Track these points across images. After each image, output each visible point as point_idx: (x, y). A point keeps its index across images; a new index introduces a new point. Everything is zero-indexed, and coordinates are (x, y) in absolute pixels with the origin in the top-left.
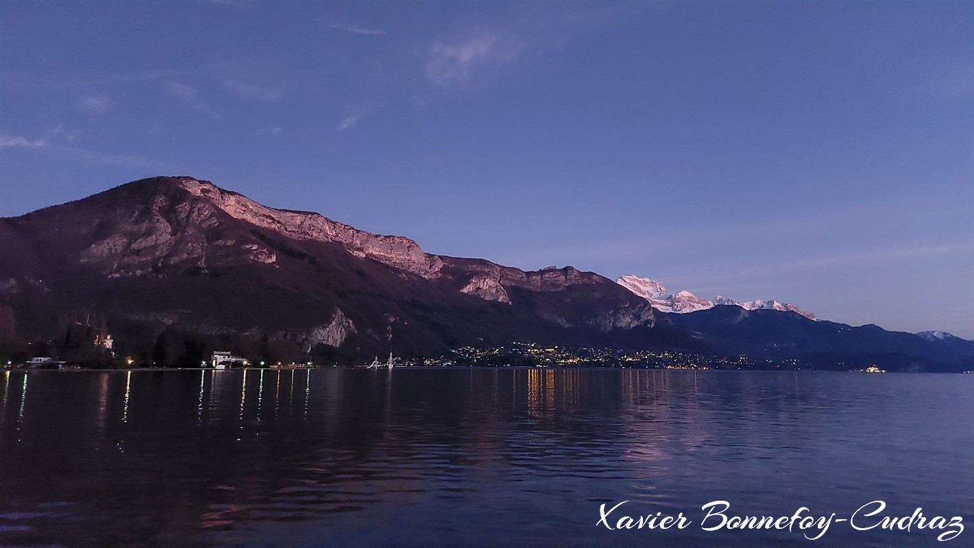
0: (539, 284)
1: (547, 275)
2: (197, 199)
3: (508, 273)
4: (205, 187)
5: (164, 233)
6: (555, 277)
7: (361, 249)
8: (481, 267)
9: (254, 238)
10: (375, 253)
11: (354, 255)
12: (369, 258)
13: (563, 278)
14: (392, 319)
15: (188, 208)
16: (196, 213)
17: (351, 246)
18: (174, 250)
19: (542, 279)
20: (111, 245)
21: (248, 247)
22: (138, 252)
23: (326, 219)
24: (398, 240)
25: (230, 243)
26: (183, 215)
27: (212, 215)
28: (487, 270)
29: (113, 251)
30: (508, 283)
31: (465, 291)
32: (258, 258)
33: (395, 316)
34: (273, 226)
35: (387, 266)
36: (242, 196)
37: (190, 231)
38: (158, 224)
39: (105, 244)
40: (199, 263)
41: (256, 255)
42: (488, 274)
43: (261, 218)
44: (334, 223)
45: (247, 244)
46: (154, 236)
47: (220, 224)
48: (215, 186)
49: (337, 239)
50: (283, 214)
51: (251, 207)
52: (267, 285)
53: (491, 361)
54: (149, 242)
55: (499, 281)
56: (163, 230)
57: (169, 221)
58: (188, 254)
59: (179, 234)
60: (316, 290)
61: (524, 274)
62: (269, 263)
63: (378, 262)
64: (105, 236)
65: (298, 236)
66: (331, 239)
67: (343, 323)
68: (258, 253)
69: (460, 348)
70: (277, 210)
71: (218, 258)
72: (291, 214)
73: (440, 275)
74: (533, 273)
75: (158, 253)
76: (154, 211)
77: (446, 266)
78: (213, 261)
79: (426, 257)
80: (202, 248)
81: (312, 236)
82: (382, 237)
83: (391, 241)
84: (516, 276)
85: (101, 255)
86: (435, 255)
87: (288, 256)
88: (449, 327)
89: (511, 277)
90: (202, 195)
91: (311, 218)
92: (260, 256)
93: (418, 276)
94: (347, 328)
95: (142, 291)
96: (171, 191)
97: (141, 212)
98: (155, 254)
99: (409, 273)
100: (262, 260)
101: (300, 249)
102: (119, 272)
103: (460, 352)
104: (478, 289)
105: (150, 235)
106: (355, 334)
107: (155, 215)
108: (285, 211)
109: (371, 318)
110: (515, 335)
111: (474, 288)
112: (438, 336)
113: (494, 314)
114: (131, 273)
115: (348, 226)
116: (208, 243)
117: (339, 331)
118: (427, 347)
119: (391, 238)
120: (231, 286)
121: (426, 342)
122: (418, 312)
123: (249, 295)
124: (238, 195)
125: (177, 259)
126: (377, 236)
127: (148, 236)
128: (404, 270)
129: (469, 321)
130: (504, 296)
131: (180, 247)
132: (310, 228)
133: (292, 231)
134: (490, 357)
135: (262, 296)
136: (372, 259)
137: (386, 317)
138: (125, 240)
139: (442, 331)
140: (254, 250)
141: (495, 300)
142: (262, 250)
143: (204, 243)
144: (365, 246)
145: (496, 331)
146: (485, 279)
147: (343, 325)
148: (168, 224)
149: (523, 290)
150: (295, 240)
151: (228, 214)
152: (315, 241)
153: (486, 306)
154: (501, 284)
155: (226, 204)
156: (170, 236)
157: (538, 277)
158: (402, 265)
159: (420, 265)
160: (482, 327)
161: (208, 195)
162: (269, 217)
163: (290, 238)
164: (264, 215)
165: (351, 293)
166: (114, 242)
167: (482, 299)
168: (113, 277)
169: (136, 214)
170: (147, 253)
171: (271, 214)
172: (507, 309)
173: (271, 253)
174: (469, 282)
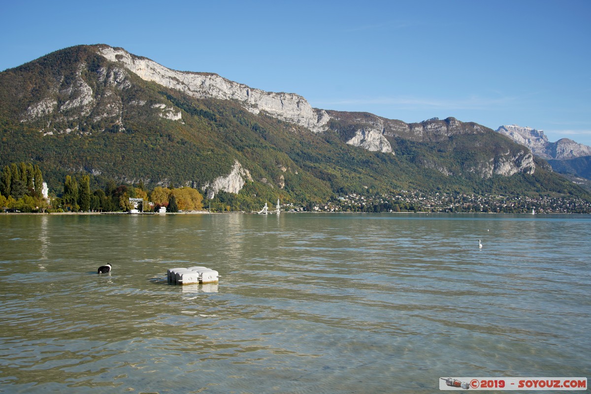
0: (421, 135)
1: (429, 127)
2: (111, 66)
3: (391, 125)
4: (118, 54)
5: (87, 96)
6: (437, 128)
7: (255, 106)
8: (366, 120)
9: (162, 98)
10: (267, 109)
11: (250, 111)
12: (264, 115)
13: (444, 128)
14: (284, 170)
15: (105, 72)
16: (112, 78)
17: (246, 103)
18: (95, 111)
19: (424, 130)
20: (44, 106)
21: (157, 106)
22: (67, 113)
23: (224, 78)
24: (288, 97)
25: (142, 103)
26: (102, 79)
27: (126, 79)
28: (371, 123)
30: (391, 135)
31: (350, 142)
32: (166, 116)
33: (287, 166)
34: (178, 87)
35: (279, 121)
37: (109, 93)
38: (81, 88)
39: (39, 107)
40: (117, 121)
41: (164, 114)
42: (372, 127)
43: (168, 80)
44: (231, 83)
45: (156, 103)
46: (79, 98)
47: (133, 86)
48: (127, 52)
49: (235, 97)
50: (186, 76)
51: (158, 70)
52: (175, 140)
53: (375, 207)
54: (76, 104)
55: (383, 133)
56: (86, 93)
57: (91, 85)
58: (108, 114)
59: (100, 96)
60: (217, 144)
61: (407, 126)
62: (175, 120)
63: (270, 117)
64: (39, 100)
65: (200, 95)
66: (229, 97)
67: (241, 173)
68: (166, 112)
69: (346, 195)
70: (180, 72)
71: (132, 117)
72: (193, 75)
73: (327, 128)
74: (416, 125)
75: (83, 114)
76: (77, 77)
77: (333, 120)
78: (128, 119)
79: (313, 112)
80: (119, 109)
81: (212, 95)
82: (274, 94)
83: (282, 98)
84: (399, 128)
85: (37, 116)
86: (322, 110)
87: (192, 114)
88: (336, 176)
89: (394, 129)
90: (117, 60)
91: (210, 79)
92: (167, 114)
93: (306, 129)
94: (245, 178)
95: (73, 147)
96: (90, 58)
97: (66, 78)
98: (80, 115)
99: (299, 128)
100: (170, 118)
101: (203, 107)
102: (52, 130)
103: (347, 200)
104: (362, 141)
105: (75, 98)
106: (252, 183)
107: (79, 80)
108: (188, 73)
109: (265, 169)
110: (399, 184)
111: (359, 141)
112: (326, 184)
113: (378, 165)
114: (62, 132)
115: (243, 85)
116: (123, 104)
117: (238, 180)
118: (315, 194)
119: (282, 95)
120: (145, 141)
121: (315, 189)
122: (308, 163)
123: (160, 149)
124: (147, 60)
125: (98, 118)
126: (269, 94)
127: (73, 99)
128: (295, 125)
129: (355, 171)
130: (387, 147)
131: (101, 108)
132: (210, 88)
133: (194, 91)
134: (375, 204)
135: (171, 150)
136: (266, 115)
137: (279, 168)
138: (55, 103)
139: (330, 180)
140: (163, 109)
141: (379, 152)
142: (170, 109)
143: (120, 104)
144: (259, 103)
145: (380, 180)
146: (369, 132)
147: (241, 175)
148: (90, 87)
149: (406, 141)
150: (198, 100)
151: (139, 77)
152: (215, 99)
153: (370, 157)
154: (384, 136)
155: (137, 68)
156: (92, 99)
157: (421, 129)
158: (293, 121)
159: (308, 120)
160: (367, 176)
161: (122, 60)
162: (174, 79)
163: (193, 97)
164: (170, 77)
165: (247, 147)
166: (46, 105)
167: (367, 151)
168: (47, 135)
169: (62, 79)
170: (74, 113)
171: (175, 76)
172: (390, 160)
173: (177, 112)
174: (354, 135)
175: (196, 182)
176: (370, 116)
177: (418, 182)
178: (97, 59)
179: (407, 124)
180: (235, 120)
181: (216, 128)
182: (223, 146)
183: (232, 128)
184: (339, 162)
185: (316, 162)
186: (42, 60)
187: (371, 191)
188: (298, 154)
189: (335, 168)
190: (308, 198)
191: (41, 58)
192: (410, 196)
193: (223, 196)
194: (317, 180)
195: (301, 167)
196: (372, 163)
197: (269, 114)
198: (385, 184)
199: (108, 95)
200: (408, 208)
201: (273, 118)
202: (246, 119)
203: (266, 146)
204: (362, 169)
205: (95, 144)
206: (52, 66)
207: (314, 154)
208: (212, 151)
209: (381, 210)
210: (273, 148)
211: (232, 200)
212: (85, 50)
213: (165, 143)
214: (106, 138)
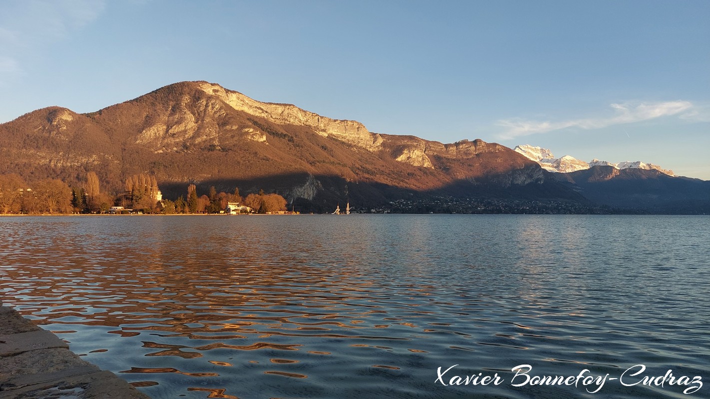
0: (455, 153)
1: (461, 147)
2: (209, 98)
3: (431, 145)
4: (215, 88)
5: (190, 123)
6: (467, 148)
7: (324, 131)
8: (410, 142)
9: (250, 124)
10: (334, 133)
11: (320, 134)
12: (331, 138)
13: (473, 148)
14: (348, 180)
15: (204, 103)
16: (210, 107)
17: (317, 128)
18: (197, 134)
19: (457, 149)
20: (156, 130)
21: (246, 130)
22: (173, 135)
23: (299, 108)
24: (350, 123)
25: (235, 128)
26: (202, 109)
27: (221, 108)
28: (415, 144)
29: (157, 134)
30: (431, 153)
32: (254, 138)
33: (350, 177)
34: (263, 115)
35: (343, 143)
36: (240, 93)
37: (207, 120)
38: (186, 116)
39: (152, 130)
40: (215, 142)
41: (252, 136)
42: (416, 147)
43: (255, 109)
44: (305, 112)
45: (245, 128)
46: (184, 124)
47: (227, 114)
48: (222, 87)
49: (308, 123)
50: (269, 106)
51: (246, 101)
52: (261, 157)
53: (419, 209)
54: (181, 128)
55: (425, 151)
56: (189, 120)
57: (193, 113)
58: (207, 136)
59: (200, 122)
60: (294, 160)
61: (443, 146)
62: (261, 141)
63: (336, 139)
64: (151, 125)
65: (280, 122)
66: (303, 123)
67: (314, 184)
69: (396, 200)
70: (265, 103)
71: (227, 139)
72: (275, 106)
73: (380, 148)
74: (450, 145)
75: (187, 136)
76: (182, 106)
77: (385, 141)
78: (223, 140)
79: (370, 135)
80: (216, 132)
81: (290, 121)
82: (339, 121)
83: (345, 124)
84: (437, 148)
85: (150, 138)
86: (377, 133)
87: (274, 137)
88: (388, 186)
89: (433, 149)
90: (214, 94)
91: (288, 109)
92: (255, 136)
93: (365, 149)
94: (317, 187)
95: (178, 162)
96: (192, 92)
97: (173, 107)
98: (185, 136)
99: (359, 148)
100: (257, 140)
101: (282, 131)
102: (162, 149)
103: (397, 204)
104: (409, 158)
105: (181, 123)
106: (323, 191)
107: (183, 109)
108: (271, 104)
109: (333, 180)
111: (406, 158)
112: (380, 192)
113: (421, 176)
114: (170, 150)
115: (314, 113)
116: (219, 128)
117: (312, 189)
118: (372, 200)
119: (345, 122)
120: (236, 158)
122: (366, 175)
123: (249, 164)
124: (238, 93)
125: (199, 139)
126: (335, 121)
127: (179, 124)
128: (355, 145)
129: (402, 181)
130: (428, 163)
131: (201, 131)
132: (288, 116)
133: (276, 118)
135: (257, 165)
136: (333, 138)
137: (344, 179)
138: (165, 127)
139: (383, 189)
140: (251, 132)
141: (422, 166)
142: (256, 132)
143: (216, 128)
144: (327, 128)
145: (422, 189)
146: (414, 150)
148: (192, 115)
149: (442, 158)
150: (279, 125)
151: (232, 107)
152: (292, 124)
153: (415, 170)
154: (426, 154)
155: (230, 100)
156: (194, 124)
157: (454, 148)
158: (354, 142)
159: (366, 141)
161: (217, 94)
162: (260, 108)
163: (275, 123)
164: (256, 107)
165: (318, 162)
167: (412, 165)
168: (158, 153)
169: (170, 109)
170: (179, 136)
171: (261, 106)
172: (430, 173)
173: (262, 135)
174: (402, 153)
175: (278, 190)
176: (414, 138)
177: (452, 190)
178: (198, 92)
180: (308, 141)
181: (293, 147)
182: (298, 162)
183: (306, 148)
184: (390, 175)
185: (372, 174)
186: (154, 93)
188: (358, 169)
189: (386, 179)
190: (366, 203)
191: (153, 91)
192: (446, 202)
193: (300, 201)
196: (416, 175)
197: (335, 136)
200: (445, 210)
201: (338, 140)
202: (317, 140)
203: (332, 162)
204: (408, 180)
206: (161, 98)
207: (370, 168)
211: (307, 204)
212: (188, 85)
214: (205, 155)
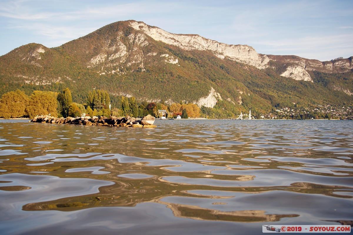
0: (332, 69)
1: (337, 63)
2: (137, 32)
3: (310, 63)
4: (140, 25)
6: (342, 64)
7: (222, 54)
8: (293, 60)
9: (166, 51)
10: (230, 56)
11: (218, 57)
12: (227, 59)
13: (348, 64)
14: (241, 93)
15: (133, 37)
16: (137, 40)
17: (216, 52)
18: (128, 60)
19: (333, 65)
20: (100, 57)
21: (164, 55)
22: (112, 61)
23: (202, 37)
24: (242, 47)
25: (155, 54)
26: (131, 41)
27: (145, 40)
28: (297, 62)
30: (310, 70)
31: (283, 75)
32: (169, 61)
33: (243, 90)
34: (175, 44)
35: (237, 63)
36: (159, 28)
38: (120, 46)
39: (97, 58)
40: (141, 65)
41: (168, 60)
42: (297, 65)
43: (169, 39)
44: (207, 40)
45: (163, 54)
46: (119, 53)
47: (150, 44)
48: (145, 24)
49: (209, 49)
50: (180, 37)
51: (163, 34)
52: (175, 76)
53: (301, 116)
54: (117, 56)
55: (305, 68)
56: (123, 50)
57: (125, 45)
58: (135, 61)
59: (131, 51)
60: (199, 78)
61: (321, 63)
62: (174, 64)
63: (231, 60)
64: (97, 54)
65: (188, 48)
66: (206, 49)
67: (215, 95)
68: (169, 59)
69: (281, 108)
70: (176, 34)
71: (150, 62)
72: (184, 36)
73: (267, 66)
74: (327, 62)
75: (121, 61)
76: (118, 40)
77: (271, 61)
78: (147, 64)
79: (259, 56)
80: (142, 58)
81: (195, 48)
82: (233, 46)
83: (239, 48)
84: (316, 65)
85: (96, 64)
86: (265, 55)
87: (184, 60)
88: (274, 97)
89: (312, 66)
90: (140, 29)
91: (194, 38)
92: (170, 60)
93: (254, 67)
94: (217, 98)
95: (116, 81)
96: (125, 29)
97: (112, 40)
98: (120, 62)
99: (250, 67)
100: (171, 63)
101: (190, 55)
102: (105, 72)
103: (282, 111)
104: (291, 74)
105: (117, 53)
106: (222, 101)
107: (119, 42)
108: (181, 35)
109: (229, 92)
110: (316, 101)
111: (289, 74)
112: (268, 102)
113: (302, 89)
114: (110, 72)
115: (214, 41)
116: (144, 55)
117: (213, 100)
118: (261, 108)
119: (239, 46)
120: (157, 77)
121: (261, 105)
122: (256, 89)
123: (166, 81)
124: (157, 28)
125: (130, 64)
126: (230, 46)
127: (116, 53)
128: (247, 65)
129: (286, 93)
130: (308, 78)
131: (131, 57)
132: (194, 43)
133: (185, 46)
134: (301, 114)
135: (172, 82)
136: (228, 59)
137: (238, 92)
138: (106, 56)
139: (270, 99)
140: (167, 57)
141: (303, 80)
142: (171, 57)
143: (142, 55)
144: (224, 52)
145: (303, 99)
146: (296, 68)
147: (215, 96)
148: (125, 46)
149: (320, 73)
150: (187, 51)
151: (153, 38)
152: (197, 50)
153: (297, 84)
154: (306, 70)
155: (151, 33)
156: (126, 53)
157: (331, 65)
158: (245, 62)
159: (255, 61)
160: (294, 96)
161: (142, 29)
162: (173, 39)
163: (184, 50)
164: (170, 38)
165: (218, 79)
166: (101, 57)
167: (294, 80)
168: (102, 75)
169: (110, 42)
170: (116, 62)
171: (174, 37)
172: (310, 85)
173: (175, 59)
174: (286, 70)
175: (188, 101)
176: (296, 58)
177: (330, 100)
178: (129, 29)
179: (322, 62)
180: (209, 63)
181: (199, 68)
182: (203, 79)
183: (208, 68)
184: (276, 88)
185: (261, 87)
186: (98, 31)
187: (297, 105)
188: (249, 83)
189: (273, 92)
190: (257, 111)
191: (98, 30)
192: (325, 109)
193: (204, 109)
194: (262, 99)
195: (252, 91)
196: (298, 88)
197: (231, 58)
198: (307, 101)
199: (135, 50)
200: (324, 116)
201: (233, 61)
202: (216, 62)
203: (230, 79)
204: (291, 92)
205: (129, 79)
206: (104, 34)
207: (259, 83)
208: (198, 82)
209: (306, 118)
210: (234, 79)
211: (210, 111)
212: (122, 24)
213: (169, 78)
214: (134, 75)
